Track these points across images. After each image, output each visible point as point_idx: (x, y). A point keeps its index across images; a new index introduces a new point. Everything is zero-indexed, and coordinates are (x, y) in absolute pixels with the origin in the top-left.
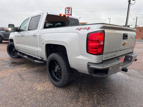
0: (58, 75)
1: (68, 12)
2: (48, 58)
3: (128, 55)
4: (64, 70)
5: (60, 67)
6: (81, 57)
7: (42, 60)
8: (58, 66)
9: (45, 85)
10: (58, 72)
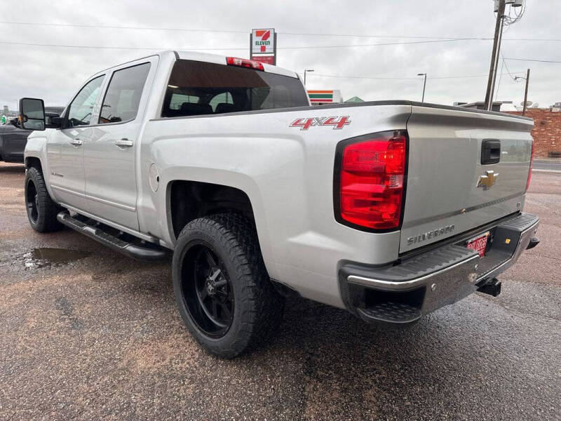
0: (219, 309)
1: (263, 49)
2: (177, 237)
3: (502, 225)
4: (242, 287)
5: (225, 274)
6: (311, 238)
7: (154, 245)
8: (219, 271)
9: (165, 347)
10: (218, 296)
